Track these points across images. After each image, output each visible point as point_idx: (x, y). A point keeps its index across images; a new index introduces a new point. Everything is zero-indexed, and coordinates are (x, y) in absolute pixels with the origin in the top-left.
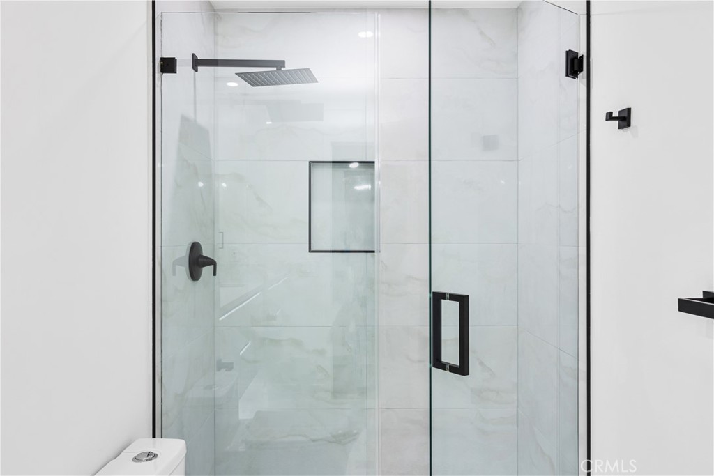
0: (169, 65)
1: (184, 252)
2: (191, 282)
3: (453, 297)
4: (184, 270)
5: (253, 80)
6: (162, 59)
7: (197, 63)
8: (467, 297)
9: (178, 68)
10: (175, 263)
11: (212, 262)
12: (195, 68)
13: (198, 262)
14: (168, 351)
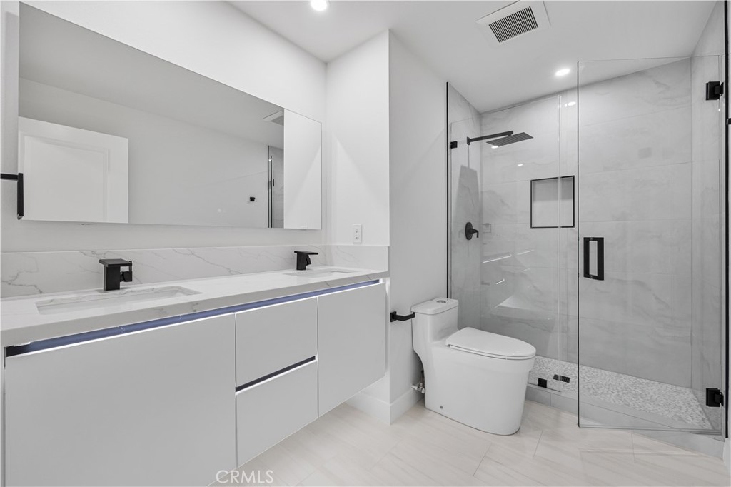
0: (454, 145)
1: (463, 227)
2: (466, 240)
3: (594, 239)
4: (463, 235)
5: (500, 143)
6: (452, 143)
7: (469, 141)
8: (603, 239)
9: (458, 146)
10: (460, 232)
11: (476, 231)
12: (468, 143)
13: (469, 231)
14: (455, 265)
